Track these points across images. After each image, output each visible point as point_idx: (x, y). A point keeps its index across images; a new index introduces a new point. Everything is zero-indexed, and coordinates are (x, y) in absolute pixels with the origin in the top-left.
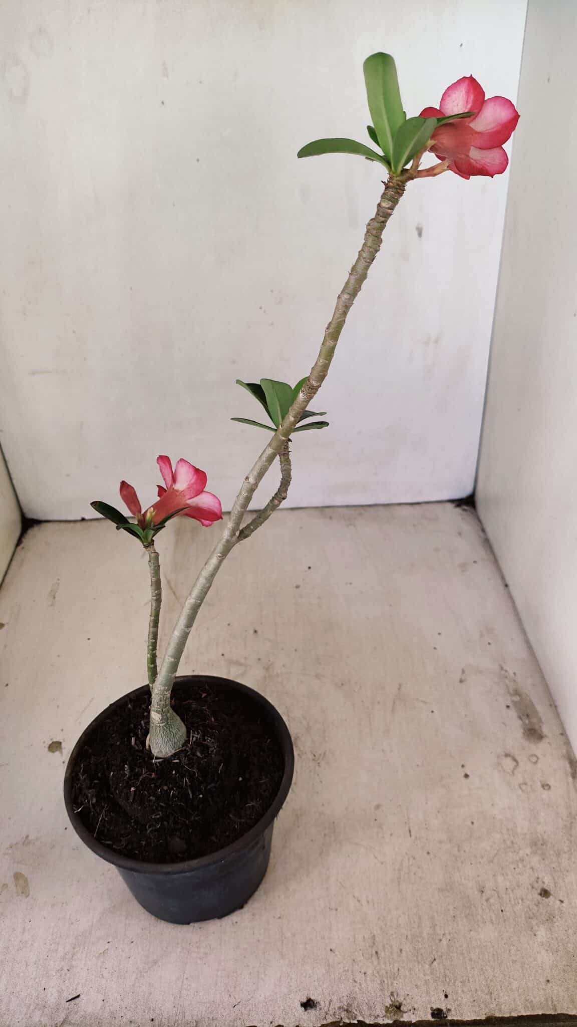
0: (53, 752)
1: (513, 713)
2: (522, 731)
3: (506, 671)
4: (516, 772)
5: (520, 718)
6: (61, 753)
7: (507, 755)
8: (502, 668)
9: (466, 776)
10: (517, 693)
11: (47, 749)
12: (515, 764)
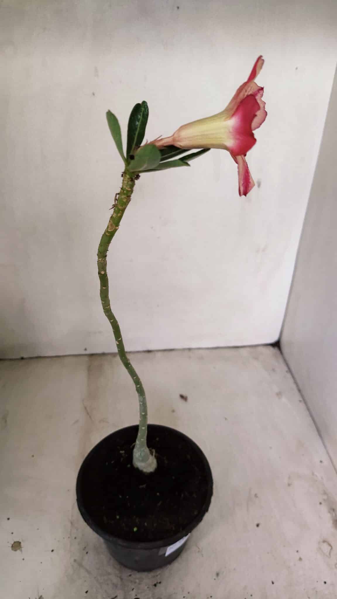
0: (16, 550)
1: (324, 509)
2: (331, 522)
3: (316, 476)
4: (332, 554)
5: (329, 512)
6: (21, 551)
7: (324, 541)
8: (313, 474)
9: (300, 559)
10: (325, 493)
11: (10, 548)
12: (330, 548)
